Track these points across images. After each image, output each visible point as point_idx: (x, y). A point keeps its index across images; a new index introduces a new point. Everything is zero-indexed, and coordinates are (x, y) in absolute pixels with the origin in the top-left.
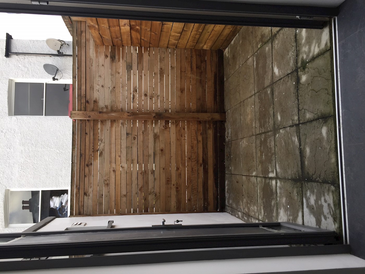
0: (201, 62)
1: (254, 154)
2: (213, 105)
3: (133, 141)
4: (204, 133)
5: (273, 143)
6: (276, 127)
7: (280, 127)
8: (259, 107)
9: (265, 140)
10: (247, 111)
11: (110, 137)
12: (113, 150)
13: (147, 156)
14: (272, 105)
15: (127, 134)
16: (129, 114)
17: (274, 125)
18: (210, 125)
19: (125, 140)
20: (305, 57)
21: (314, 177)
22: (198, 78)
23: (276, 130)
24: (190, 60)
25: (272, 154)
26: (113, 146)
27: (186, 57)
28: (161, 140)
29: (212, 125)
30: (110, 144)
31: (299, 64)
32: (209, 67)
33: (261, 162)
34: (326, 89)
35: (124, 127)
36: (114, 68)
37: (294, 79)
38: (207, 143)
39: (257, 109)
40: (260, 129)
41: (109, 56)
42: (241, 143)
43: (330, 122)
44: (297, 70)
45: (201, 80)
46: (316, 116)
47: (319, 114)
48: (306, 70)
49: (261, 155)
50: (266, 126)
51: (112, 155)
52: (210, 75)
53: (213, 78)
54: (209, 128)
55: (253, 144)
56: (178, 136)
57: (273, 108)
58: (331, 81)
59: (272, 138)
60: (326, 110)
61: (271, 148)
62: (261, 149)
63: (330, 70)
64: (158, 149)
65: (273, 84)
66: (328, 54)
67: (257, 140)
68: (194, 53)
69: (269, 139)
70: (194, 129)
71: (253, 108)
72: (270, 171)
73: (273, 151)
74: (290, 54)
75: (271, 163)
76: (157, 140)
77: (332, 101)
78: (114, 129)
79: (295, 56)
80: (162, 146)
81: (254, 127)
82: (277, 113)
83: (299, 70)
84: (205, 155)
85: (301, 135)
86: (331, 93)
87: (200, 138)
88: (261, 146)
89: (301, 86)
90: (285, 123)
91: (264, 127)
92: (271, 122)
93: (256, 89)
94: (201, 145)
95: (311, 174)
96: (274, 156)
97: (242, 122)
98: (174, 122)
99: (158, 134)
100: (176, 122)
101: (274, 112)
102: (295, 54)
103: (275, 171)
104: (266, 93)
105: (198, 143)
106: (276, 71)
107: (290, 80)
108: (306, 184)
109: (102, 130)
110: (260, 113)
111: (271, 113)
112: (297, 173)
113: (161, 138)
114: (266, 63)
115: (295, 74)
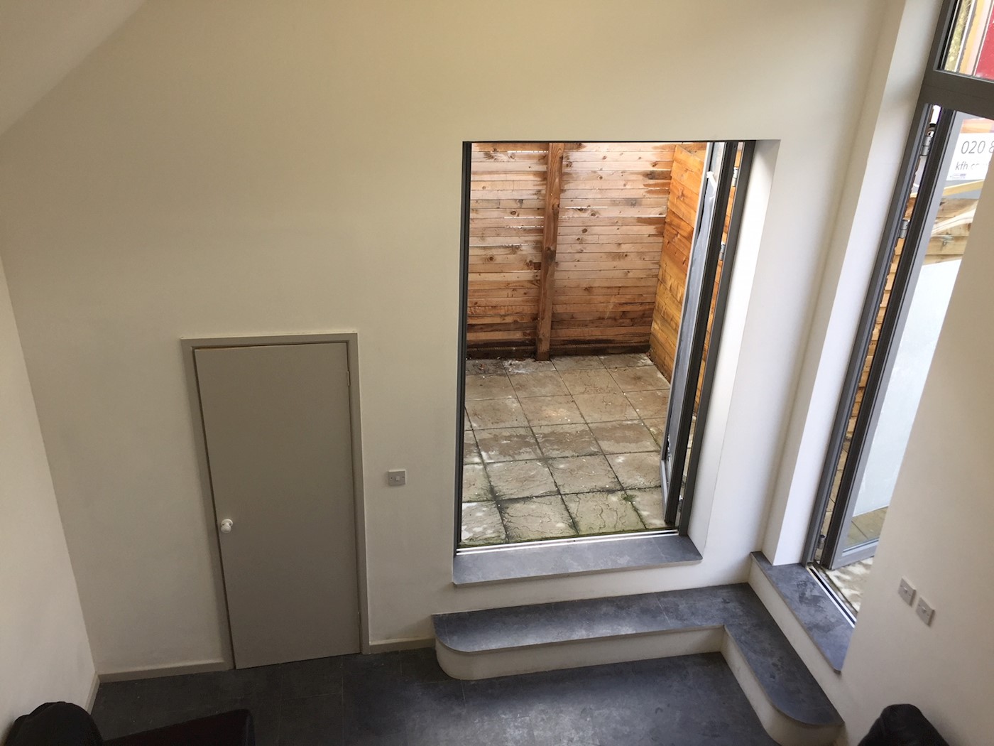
0: (632, 319)
1: (502, 425)
2: (562, 338)
3: (509, 211)
4: (516, 326)
5: (527, 456)
6: (550, 462)
7: (551, 468)
8: (569, 431)
9: (528, 444)
10: (561, 410)
11: (518, 172)
12: (495, 177)
13: (483, 234)
14: (577, 454)
15: (521, 201)
16: (556, 206)
17: (552, 458)
18: (529, 334)
19: (512, 198)
20: (637, 499)
21: (506, 515)
22: (607, 315)
23: (546, 460)
24: (636, 301)
25: (514, 457)
26: (502, 177)
27: (642, 295)
28: (509, 256)
29: (530, 337)
30: (506, 172)
31: (629, 493)
32: (623, 330)
33: (496, 438)
34: (605, 526)
35: (534, 194)
36: (633, 177)
37: (612, 486)
38: (500, 330)
39: (567, 428)
40: (541, 434)
41: (654, 169)
42: (511, 397)
43: (572, 532)
44: (622, 489)
45: (603, 319)
46: (573, 516)
47: (577, 519)
48: (624, 502)
49: (506, 438)
50: (548, 445)
51: (485, 176)
52: (610, 333)
53: (605, 338)
54: (525, 334)
55: (516, 422)
56: (515, 284)
57: (573, 456)
58: (613, 530)
59: (533, 456)
60: (583, 528)
61: (520, 453)
62: (515, 437)
63: (625, 529)
64: (494, 252)
65: (604, 454)
66: (642, 527)
67: (524, 429)
68: (647, 307)
69: (531, 450)
70: (523, 310)
71: (567, 420)
72: (490, 453)
73: (517, 457)
74: (641, 479)
75: (500, 454)
76: (507, 251)
77: (593, 532)
78: (531, 177)
79: (639, 487)
80: (499, 259)
81: (540, 422)
82: (567, 463)
83: (623, 492)
84: (481, 328)
85: (548, 497)
86: (601, 531)
87: (509, 320)
88: (517, 436)
89: (605, 496)
90: (556, 474)
91: (546, 441)
92: (555, 454)
93: (595, 425)
94: (498, 320)
95: (508, 511)
96: (512, 459)
97: (543, 398)
98: (538, 278)
99: (519, 253)
100: (537, 280)
101: (567, 457)
102: (641, 486)
103: (492, 461)
104: (590, 443)
105: (502, 316)
106: (621, 459)
107: (610, 480)
108: (494, 505)
109: (529, 157)
110: (562, 433)
111: (566, 454)
112: (501, 494)
113: (512, 257)
114: (630, 443)
115: (618, 487)
